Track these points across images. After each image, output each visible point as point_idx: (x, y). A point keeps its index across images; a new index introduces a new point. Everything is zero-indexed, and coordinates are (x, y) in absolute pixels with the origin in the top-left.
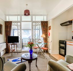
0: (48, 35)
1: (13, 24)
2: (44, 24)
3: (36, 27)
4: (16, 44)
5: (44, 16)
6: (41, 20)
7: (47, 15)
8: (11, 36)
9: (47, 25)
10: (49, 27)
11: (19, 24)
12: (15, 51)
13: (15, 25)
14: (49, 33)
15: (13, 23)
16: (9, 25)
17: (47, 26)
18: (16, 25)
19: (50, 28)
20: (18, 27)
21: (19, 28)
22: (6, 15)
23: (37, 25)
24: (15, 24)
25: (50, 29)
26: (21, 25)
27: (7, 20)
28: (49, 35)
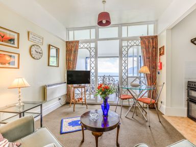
0: (158, 68)
1: (81, 45)
2: (149, 42)
3: (128, 50)
4: (84, 87)
5: (148, 24)
6: (141, 35)
7: (157, 21)
8: (76, 70)
9: (157, 44)
10: (160, 49)
11: (93, 45)
12: (83, 100)
13: (85, 48)
14: (161, 63)
15: (82, 43)
16: (73, 49)
17: (156, 48)
18: (87, 49)
19: (163, 52)
20: (90, 51)
21: (93, 54)
22: (68, 30)
23: (131, 47)
24: (86, 46)
25: (163, 54)
26: (96, 48)
27: (71, 39)
28: (161, 68)
